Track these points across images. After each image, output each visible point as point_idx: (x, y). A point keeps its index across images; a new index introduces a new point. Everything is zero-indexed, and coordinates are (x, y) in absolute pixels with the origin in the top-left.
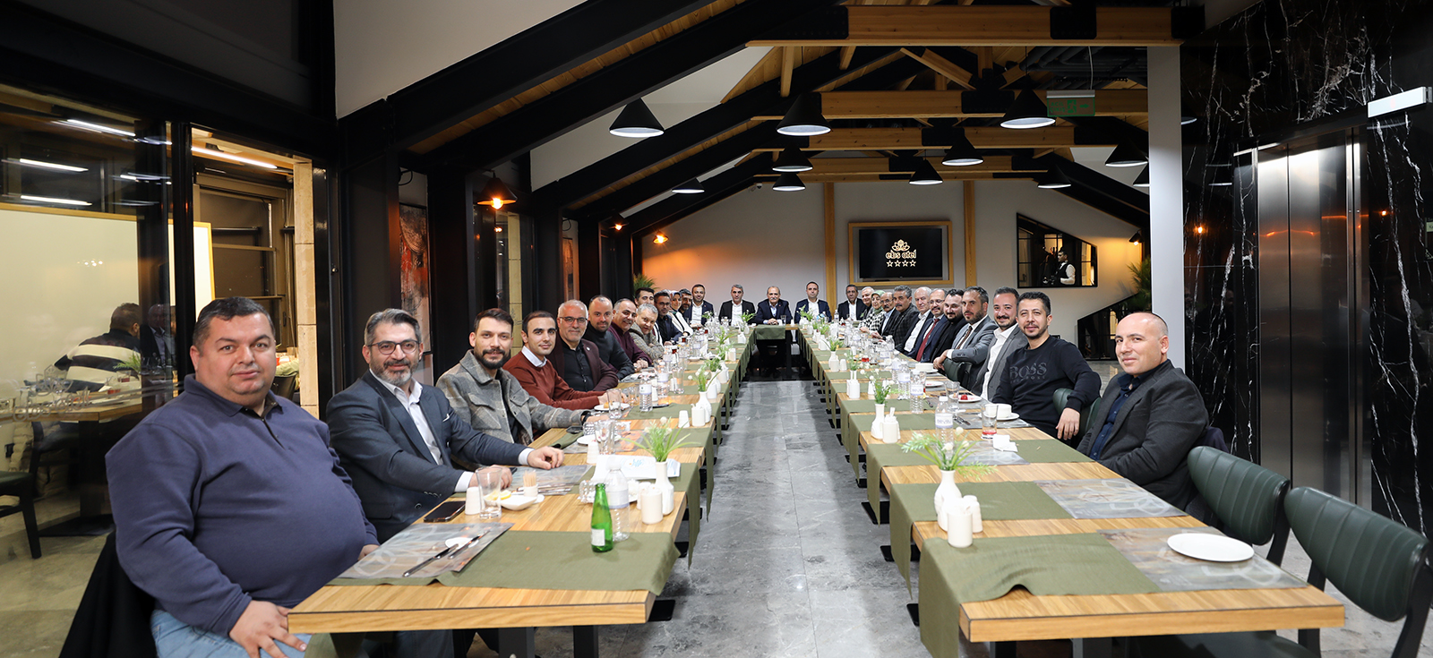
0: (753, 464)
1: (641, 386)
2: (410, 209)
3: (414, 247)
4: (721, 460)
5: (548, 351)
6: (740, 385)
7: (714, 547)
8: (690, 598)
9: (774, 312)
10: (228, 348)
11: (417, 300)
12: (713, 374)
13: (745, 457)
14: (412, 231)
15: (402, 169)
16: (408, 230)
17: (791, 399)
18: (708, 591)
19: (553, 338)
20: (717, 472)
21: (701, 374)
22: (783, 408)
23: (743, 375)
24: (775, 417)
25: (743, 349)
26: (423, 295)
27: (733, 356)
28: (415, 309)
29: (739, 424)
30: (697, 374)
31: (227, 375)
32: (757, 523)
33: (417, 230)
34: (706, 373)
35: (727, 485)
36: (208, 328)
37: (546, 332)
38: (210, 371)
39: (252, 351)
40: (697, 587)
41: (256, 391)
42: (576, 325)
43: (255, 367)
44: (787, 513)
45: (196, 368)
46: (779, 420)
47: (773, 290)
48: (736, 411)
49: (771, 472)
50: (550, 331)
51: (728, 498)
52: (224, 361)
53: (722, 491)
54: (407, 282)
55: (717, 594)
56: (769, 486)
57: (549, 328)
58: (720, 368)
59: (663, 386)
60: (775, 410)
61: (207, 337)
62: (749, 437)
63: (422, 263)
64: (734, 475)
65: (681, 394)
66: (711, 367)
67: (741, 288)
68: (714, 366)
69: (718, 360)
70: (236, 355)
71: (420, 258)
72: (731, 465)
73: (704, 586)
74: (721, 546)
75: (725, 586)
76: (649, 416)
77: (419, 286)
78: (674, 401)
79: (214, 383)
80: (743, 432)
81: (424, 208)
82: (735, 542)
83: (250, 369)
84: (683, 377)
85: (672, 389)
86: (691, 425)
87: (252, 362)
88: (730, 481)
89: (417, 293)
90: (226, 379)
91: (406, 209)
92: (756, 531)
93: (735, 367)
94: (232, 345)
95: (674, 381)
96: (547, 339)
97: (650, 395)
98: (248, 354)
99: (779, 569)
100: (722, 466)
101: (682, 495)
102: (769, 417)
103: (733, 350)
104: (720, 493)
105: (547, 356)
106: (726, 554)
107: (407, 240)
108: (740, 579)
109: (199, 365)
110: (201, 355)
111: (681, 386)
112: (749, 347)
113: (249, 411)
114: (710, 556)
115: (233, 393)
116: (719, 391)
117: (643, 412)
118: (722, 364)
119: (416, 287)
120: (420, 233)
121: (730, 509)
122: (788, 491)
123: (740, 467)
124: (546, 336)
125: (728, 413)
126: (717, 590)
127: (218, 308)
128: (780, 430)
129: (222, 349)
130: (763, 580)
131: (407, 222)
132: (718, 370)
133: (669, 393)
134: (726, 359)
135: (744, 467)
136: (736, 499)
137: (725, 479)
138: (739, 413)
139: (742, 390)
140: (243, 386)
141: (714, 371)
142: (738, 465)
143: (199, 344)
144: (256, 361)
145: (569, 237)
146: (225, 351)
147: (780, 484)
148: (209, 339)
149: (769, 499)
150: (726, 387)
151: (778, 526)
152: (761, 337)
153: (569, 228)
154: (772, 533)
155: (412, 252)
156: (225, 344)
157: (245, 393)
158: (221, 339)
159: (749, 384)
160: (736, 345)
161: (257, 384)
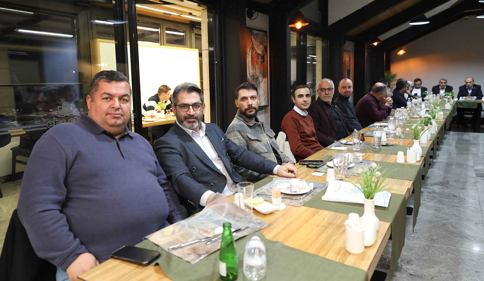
0: (451, 183)
1: (374, 132)
2: (258, 32)
3: (259, 52)
4: (428, 178)
5: (307, 107)
6: (445, 133)
7: (419, 238)
8: (398, 274)
9: (470, 92)
10: (107, 98)
11: (261, 79)
12: (426, 128)
13: (445, 177)
14: (258, 44)
15: (253, 11)
16: (256, 43)
17: (478, 143)
18: (412, 272)
19: (309, 100)
20: (426, 184)
21: (416, 127)
22: (474, 149)
23: (447, 128)
24: (467, 154)
25: (448, 113)
26: (264, 76)
27: (441, 116)
28: (259, 84)
29: (442, 157)
30: (413, 127)
31: (105, 114)
32: (452, 226)
33: (261, 43)
34: (420, 127)
35: (431, 195)
36: (98, 86)
37: (305, 96)
38: (96, 111)
39: (119, 102)
40: (404, 267)
41: (119, 126)
42: (327, 93)
43: (120, 111)
44: (476, 223)
45: (89, 108)
46: (471, 157)
47: (469, 80)
48: (441, 148)
49: (464, 191)
50: (307, 95)
51: (431, 204)
52: (105, 106)
53: (428, 198)
54: (255, 70)
55: (417, 276)
56: (462, 200)
57: (306, 93)
58: (431, 124)
59: (392, 132)
60: (468, 150)
61: (96, 90)
62: (448, 165)
63: (264, 60)
64: (437, 188)
65: (403, 138)
66: (424, 123)
67: (446, 80)
68: (427, 122)
69: (430, 119)
70: (111, 103)
71: (263, 58)
72: (436, 181)
73: (409, 267)
74: (424, 238)
75: (424, 271)
76: (378, 151)
77: (262, 72)
78: (397, 143)
79: (97, 117)
80: (445, 161)
81: (265, 32)
82: (435, 237)
83: (117, 112)
84: (404, 127)
85: (397, 134)
86: (406, 161)
87: (119, 109)
88: (434, 192)
89: (261, 76)
90: (104, 116)
91: (255, 32)
92: (451, 233)
93: (442, 124)
94: (110, 97)
95: (399, 131)
96: (306, 100)
97: (380, 138)
98: (117, 104)
99: (469, 268)
100: (429, 181)
101: (387, 225)
102: (463, 154)
103: (442, 113)
104: (426, 199)
105: (307, 110)
106: (427, 246)
107: (256, 48)
108: (437, 269)
109: (90, 107)
110: (92, 101)
111: (403, 133)
112: (452, 112)
113: (111, 136)
114: (415, 244)
115: (106, 125)
116: (429, 138)
117: (375, 148)
118: (433, 121)
119: (260, 73)
120: (263, 45)
121: (432, 212)
122: (477, 207)
123: (441, 184)
124: (305, 98)
125: (435, 149)
126: (418, 273)
127: (105, 75)
128: (471, 163)
129: (104, 99)
130: (455, 274)
131: (256, 38)
132: (429, 125)
133: (395, 137)
134: (436, 118)
135: (444, 184)
136: (437, 205)
137: (430, 191)
138: (443, 149)
139: (446, 136)
140: (112, 121)
141: (427, 125)
142: (440, 183)
143: (92, 94)
144: (122, 109)
145: (349, 50)
146: (105, 100)
147: (470, 201)
148: (98, 92)
149: (461, 209)
150: (435, 136)
151: (468, 232)
152: (460, 106)
153: (349, 46)
154: (463, 237)
155: (258, 54)
156: (106, 96)
157: (113, 126)
158: (105, 93)
159: (452, 133)
160: (444, 110)
161: (119, 122)
